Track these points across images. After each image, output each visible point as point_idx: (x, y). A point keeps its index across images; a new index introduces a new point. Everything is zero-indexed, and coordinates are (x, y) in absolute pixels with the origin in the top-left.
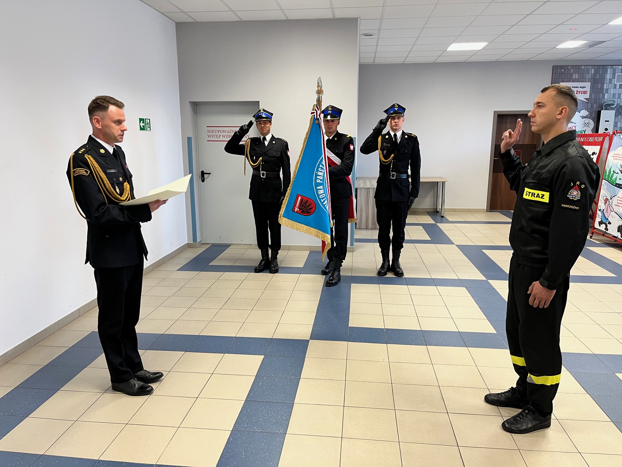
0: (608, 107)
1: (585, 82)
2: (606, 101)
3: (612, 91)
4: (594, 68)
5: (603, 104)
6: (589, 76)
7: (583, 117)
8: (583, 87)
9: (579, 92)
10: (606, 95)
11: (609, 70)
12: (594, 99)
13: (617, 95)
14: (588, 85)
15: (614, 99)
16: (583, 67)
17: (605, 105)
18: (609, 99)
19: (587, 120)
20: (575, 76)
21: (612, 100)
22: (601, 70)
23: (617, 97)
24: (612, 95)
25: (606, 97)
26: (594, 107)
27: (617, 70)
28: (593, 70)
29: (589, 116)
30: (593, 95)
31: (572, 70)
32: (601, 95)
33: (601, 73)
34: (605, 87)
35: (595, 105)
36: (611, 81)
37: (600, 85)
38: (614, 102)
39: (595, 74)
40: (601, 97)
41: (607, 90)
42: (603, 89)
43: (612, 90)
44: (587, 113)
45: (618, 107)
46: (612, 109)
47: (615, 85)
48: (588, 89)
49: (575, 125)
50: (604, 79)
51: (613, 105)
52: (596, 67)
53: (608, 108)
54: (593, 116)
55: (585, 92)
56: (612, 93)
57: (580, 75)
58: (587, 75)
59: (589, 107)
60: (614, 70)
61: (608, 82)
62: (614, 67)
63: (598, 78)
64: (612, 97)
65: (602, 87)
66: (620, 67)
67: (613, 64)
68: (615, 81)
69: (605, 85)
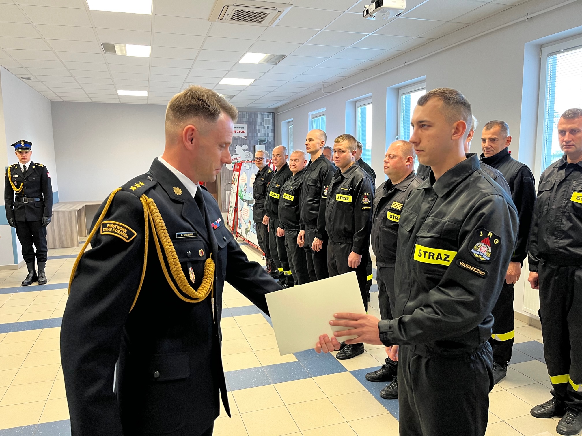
1: (243, 124)
2: (259, 138)
3: (263, 131)
4: (248, 114)
5: (258, 140)
7: (245, 150)
8: (242, 128)
9: (240, 131)
10: (259, 134)
11: (259, 115)
12: (251, 136)
13: (266, 134)
14: (245, 126)
15: (265, 137)
17: (259, 141)
18: (261, 137)
19: (248, 153)
21: (263, 138)
22: (253, 115)
24: (263, 134)
27: (264, 116)
28: (247, 115)
29: (248, 150)
30: (250, 134)
32: (255, 134)
33: (253, 117)
34: (257, 128)
35: (251, 141)
36: (261, 123)
37: (253, 126)
38: (265, 139)
39: (249, 118)
40: (255, 135)
41: (259, 130)
42: (256, 129)
45: (268, 143)
46: (264, 144)
48: (245, 129)
49: (240, 156)
50: (256, 122)
51: (265, 141)
52: (249, 113)
53: (261, 143)
54: (251, 149)
55: (244, 132)
56: (263, 132)
58: (244, 119)
59: (248, 142)
61: (259, 125)
62: (262, 113)
63: (251, 121)
64: (263, 135)
65: (255, 128)
66: (266, 113)
67: (262, 111)
68: (264, 124)
69: (257, 127)
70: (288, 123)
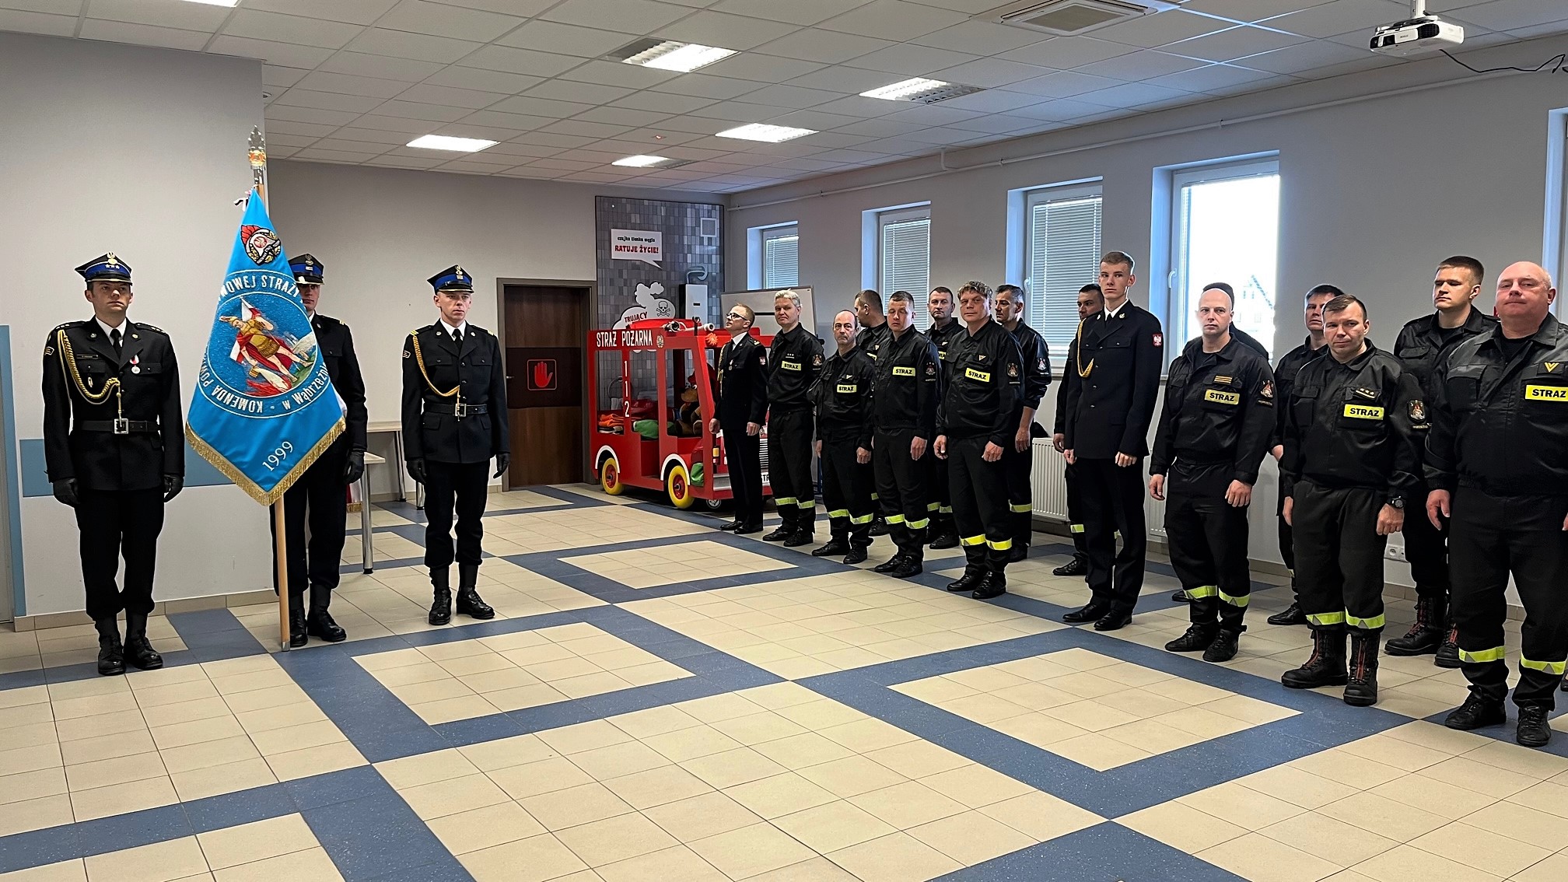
0: (694, 278)
1: (653, 230)
2: (689, 266)
3: (698, 250)
4: (665, 206)
5: (686, 273)
6: (657, 220)
7: (655, 296)
8: (650, 241)
9: (645, 249)
10: (689, 256)
11: (689, 210)
12: (671, 262)
13: (706, 257)
14: (658, 236)
15: (702, 264)
16: (646, 203)
17: (690, 275)
18: (694, 265)
19: (664, 303)
20: (635, 219)
21: (699, 267)
22: (676, 210)
23: (706, 261)
24: (698, 257)
25: (689, 261)
26: (673, 278)
27: (701, 212)
28: (663, 209)
29: (665, 295)
30: (668, 255)
31: (628, 206)
32: (681, 255)
33: (676, 214)
34: (685, 242)
35: (673, 273)
36: (693, 229)
37: (677, 237)
38: (703, 269)
39: (667, 217)
40: (681, 260)
41: (689, 246)
42: (683, 244)
43: (698, 247)
44: (662, 289)
46: (702, 282)
47: (701, 239)
48: (658, 244)
49: (644, 311)
50: (683, 226)
51: (702, 274)
52: (668, 204)
54: (673, 295)
55: (654, 250)
57: (642, 216)
58: (655, 218)
59: (665, 278)
60: (697, 211)
61: (690, 233)
62: (697, 206)
63: (672, 224)
64: (698, 260)
65: (681, 240)
66: (706, 206)
67: (695, 201)
68: (700, 231)
69: (686, 238)
70: (763, 230)
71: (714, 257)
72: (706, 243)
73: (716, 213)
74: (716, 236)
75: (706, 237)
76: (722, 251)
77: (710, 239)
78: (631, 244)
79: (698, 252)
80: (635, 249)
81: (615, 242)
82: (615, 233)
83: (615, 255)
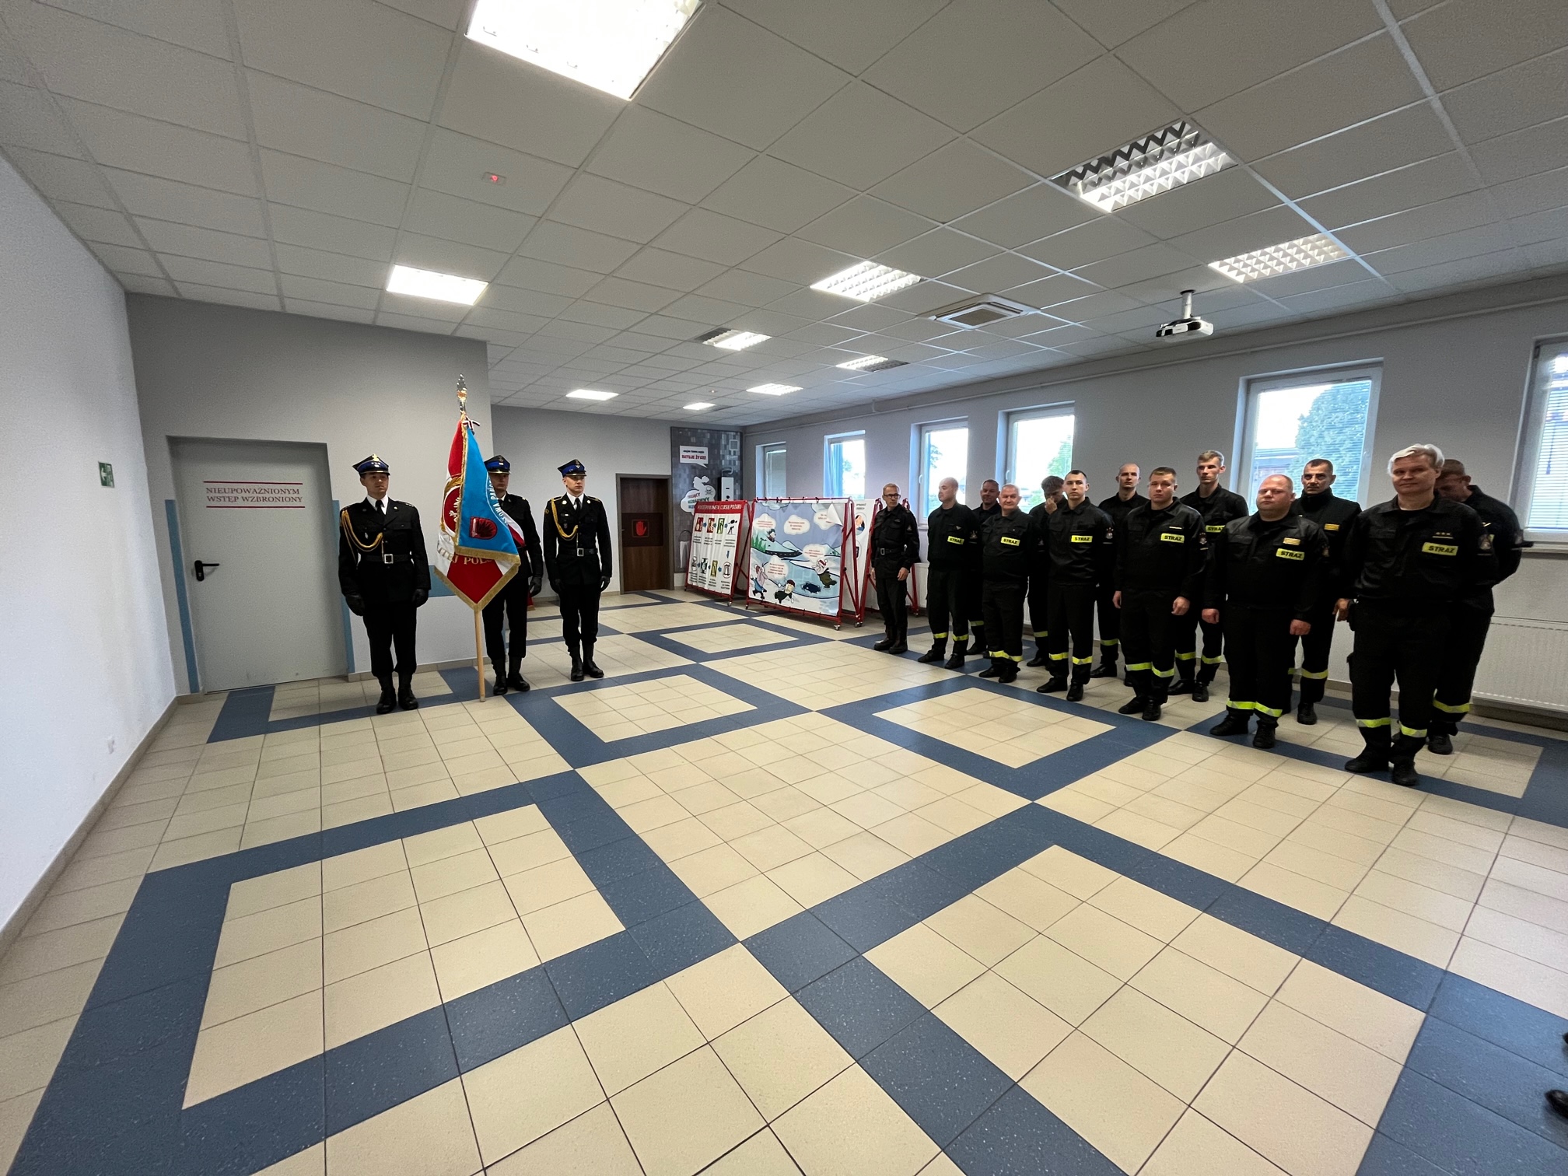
0: (726, 474)
1: (703, 447)
2: (723, 467)
5: (721, 471)
6: (706, 441)
7: (705, 484)
8: (701, 453)
9: (698, 457)
10: (723, 461)
11: (722, 435)
12: (713, 465)
13: (733, 462)
14: (706, 450)
15: (731, 466)
16: (699, 431)
17: (723, 472)
18: (726, 466)
19: (709, 487)
20: (693, 440)
21: (729, 467)
22: (716, 435)
23: (732, 464)
24: (728, 462)
25: (723, 464)
26: (714, 474)
27: (730, 436)
28: (709, 435)
29: (710, 483)
30: (711, 461)
31: (689, 433)
32: (719, 461)
33: (716, 438)
34: (721, 453)
35: (714, 472)
36: (725, 446)
37: (716, 451)
38: (732, 469)
39: (711, 438)
40: (719, 463)
41: (723, 456)
42: (720, 455)
43: (728, 456)
44: (708, 480)
45: (735, 474)
46: (730, 476)
47: (730, 452)
48: (706, 454)
49: (698, 492)
50: (720, 444)
51: (731, 471)
52: (711, 432)
54: (714, 482)
55: (704, 458)
57: (697, 439)
58: (704, 439)
59: (709, 473)
60: (728, 436)
61: (723, 448)
62: (726, 433)
63: (714, 443)
64: (728, 464)
65: (719, 452)
66: (732, 433)
67: (726, 430)
68: (729, 447)
69: (721, 451)
70: (765, 447)
71: (737, 462)
72: (732, 453)
73: (738, 437)
74: (738, 450)
75: (732, 450)
76: (741, 458)
77: (734, 452)
78: (691, 454)
79: (728, 458)
80: (693, 457)
81: (682, 453)
82: (682, 448)
83: (682, 460)
